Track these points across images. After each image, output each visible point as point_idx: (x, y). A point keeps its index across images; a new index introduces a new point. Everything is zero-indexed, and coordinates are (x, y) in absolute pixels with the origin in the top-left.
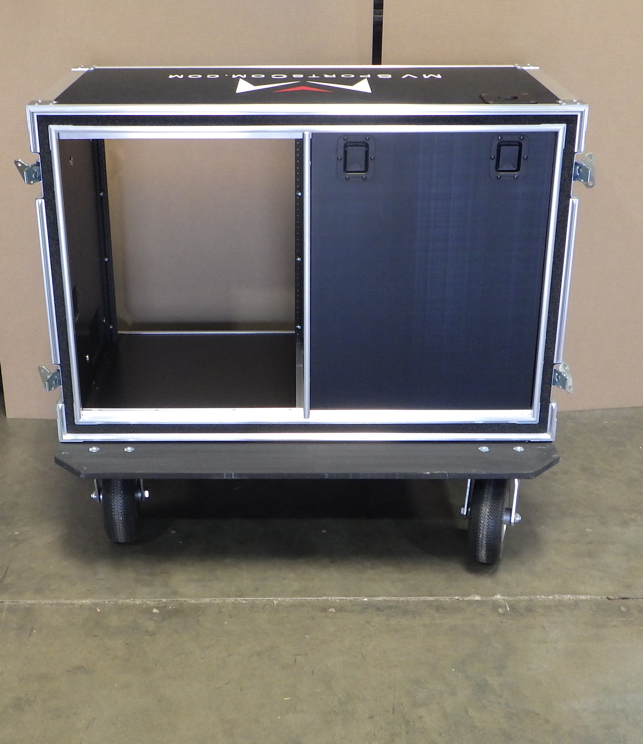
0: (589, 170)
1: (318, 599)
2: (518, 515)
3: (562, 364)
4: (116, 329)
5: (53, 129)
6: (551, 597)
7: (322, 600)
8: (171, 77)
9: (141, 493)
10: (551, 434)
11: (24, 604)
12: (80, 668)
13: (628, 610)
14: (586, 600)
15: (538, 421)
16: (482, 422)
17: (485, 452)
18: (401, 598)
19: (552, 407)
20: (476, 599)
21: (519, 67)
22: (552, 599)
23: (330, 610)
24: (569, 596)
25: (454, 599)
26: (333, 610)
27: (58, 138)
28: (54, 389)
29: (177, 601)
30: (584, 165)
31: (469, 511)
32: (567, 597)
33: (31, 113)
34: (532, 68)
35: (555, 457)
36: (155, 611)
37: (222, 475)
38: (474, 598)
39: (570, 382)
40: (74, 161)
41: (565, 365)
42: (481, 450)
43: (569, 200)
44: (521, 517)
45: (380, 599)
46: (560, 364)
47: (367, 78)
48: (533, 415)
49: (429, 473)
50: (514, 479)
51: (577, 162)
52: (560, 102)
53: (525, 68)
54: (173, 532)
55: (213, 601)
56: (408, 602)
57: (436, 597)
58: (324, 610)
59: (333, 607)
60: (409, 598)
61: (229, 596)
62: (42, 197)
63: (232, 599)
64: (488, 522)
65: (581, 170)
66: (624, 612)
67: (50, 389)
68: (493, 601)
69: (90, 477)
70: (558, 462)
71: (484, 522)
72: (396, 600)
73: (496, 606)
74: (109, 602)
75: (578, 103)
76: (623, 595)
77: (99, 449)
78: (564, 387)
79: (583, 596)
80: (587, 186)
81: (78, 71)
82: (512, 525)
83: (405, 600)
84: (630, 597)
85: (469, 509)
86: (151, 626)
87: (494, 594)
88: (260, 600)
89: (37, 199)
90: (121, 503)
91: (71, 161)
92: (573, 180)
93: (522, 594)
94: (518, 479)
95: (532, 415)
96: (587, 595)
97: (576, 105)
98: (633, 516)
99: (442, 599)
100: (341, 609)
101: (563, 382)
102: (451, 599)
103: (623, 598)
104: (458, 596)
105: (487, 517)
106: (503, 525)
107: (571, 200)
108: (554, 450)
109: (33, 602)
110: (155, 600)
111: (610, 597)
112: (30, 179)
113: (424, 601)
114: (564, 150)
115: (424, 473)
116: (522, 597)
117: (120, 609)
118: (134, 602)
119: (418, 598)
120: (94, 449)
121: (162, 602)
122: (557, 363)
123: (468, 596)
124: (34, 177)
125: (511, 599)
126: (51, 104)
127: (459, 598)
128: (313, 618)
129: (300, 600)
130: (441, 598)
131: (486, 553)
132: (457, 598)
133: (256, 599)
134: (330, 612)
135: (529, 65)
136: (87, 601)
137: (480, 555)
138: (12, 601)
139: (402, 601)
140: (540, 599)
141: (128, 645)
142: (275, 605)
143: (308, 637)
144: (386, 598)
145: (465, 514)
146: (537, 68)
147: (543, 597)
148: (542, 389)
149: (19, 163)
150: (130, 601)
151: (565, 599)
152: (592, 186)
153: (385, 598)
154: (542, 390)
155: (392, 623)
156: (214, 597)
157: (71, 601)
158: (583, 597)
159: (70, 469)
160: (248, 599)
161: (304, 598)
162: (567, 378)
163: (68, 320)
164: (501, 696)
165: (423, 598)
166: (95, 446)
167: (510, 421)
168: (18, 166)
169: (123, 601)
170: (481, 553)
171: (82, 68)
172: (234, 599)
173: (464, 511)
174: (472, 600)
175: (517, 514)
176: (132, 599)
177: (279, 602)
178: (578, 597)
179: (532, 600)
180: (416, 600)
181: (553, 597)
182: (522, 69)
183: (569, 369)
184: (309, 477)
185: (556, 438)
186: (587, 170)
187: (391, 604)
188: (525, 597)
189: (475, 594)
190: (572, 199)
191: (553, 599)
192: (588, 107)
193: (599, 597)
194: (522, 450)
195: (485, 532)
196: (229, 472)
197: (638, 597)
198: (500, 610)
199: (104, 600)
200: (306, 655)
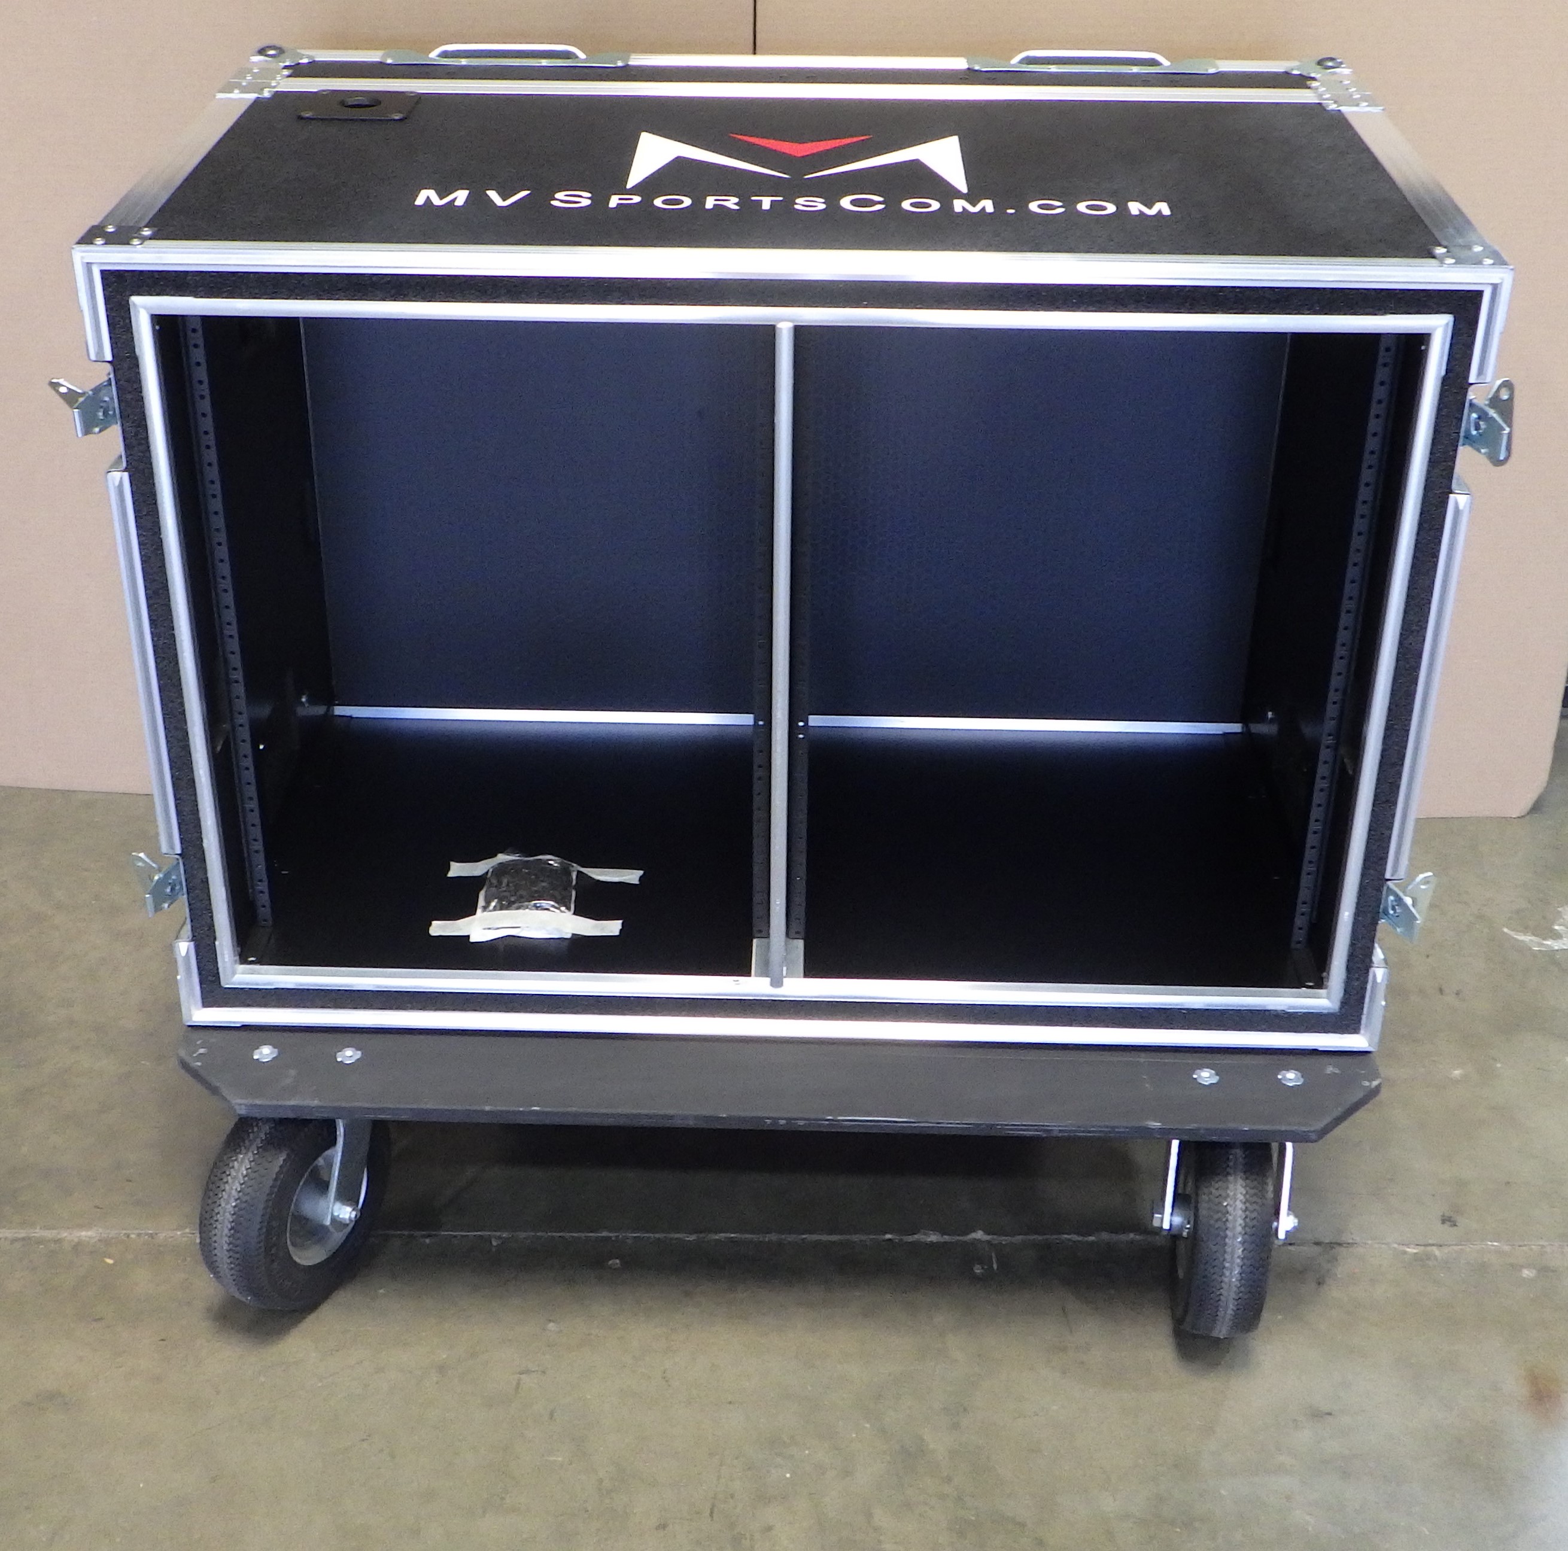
1: (589, 1237)
6: (1091, 1238)
7: (596, 1239)
18: (768, 1236)
20: (929, 1240)
22: (1092, 1243)
23: (610, 1263)
25: (881, 1240)
26: (615, 1264)
38: (924, 1237)
45: (722, 1237)
56: (781, 1245)
57: (845, 1236)
58: (598, 1262)
59: (616, 1257)
60: (784, 1236)
68: (965, 1245)
72: (755, 1240)
73: (968, 1257)
74: (138, 1235)
83: (776, 1242)
87: (970, 1229)
88: (462, 1237)
99: (856, 1241)
102: (874, 1241)
104: (892, 1232)
113: (816, 1244)
117: (158, 1253)
119: (804, 1236)
123: (913, 1233)
125: (1003, 1242)
127: (893, 1238)
130: (854, 1238)
132: (888, 1236)
134: (610, 1267)
136: (89, 1233)
139: (769, 1244)
140: (1067, 1242)
141: (163, 1342)
143: (553, 1328)
144: (735, 1236)
147: (1074, 1237)
151: (1121, 1242)
153: (731, 1235)
157: (57, 1233)
164: (948, 1480)
169: (168, 1235)
174: (920, 1243)
177: (502, 1242)
179: (1049, 1246)
180: (799, 1241)
181: (1097, 1237)
187: (742, 1248)
189: (929, 1229)
191: (1096, 1243)
198: (978, 1269)
199: (128, 1232)
200: (544, 1372)
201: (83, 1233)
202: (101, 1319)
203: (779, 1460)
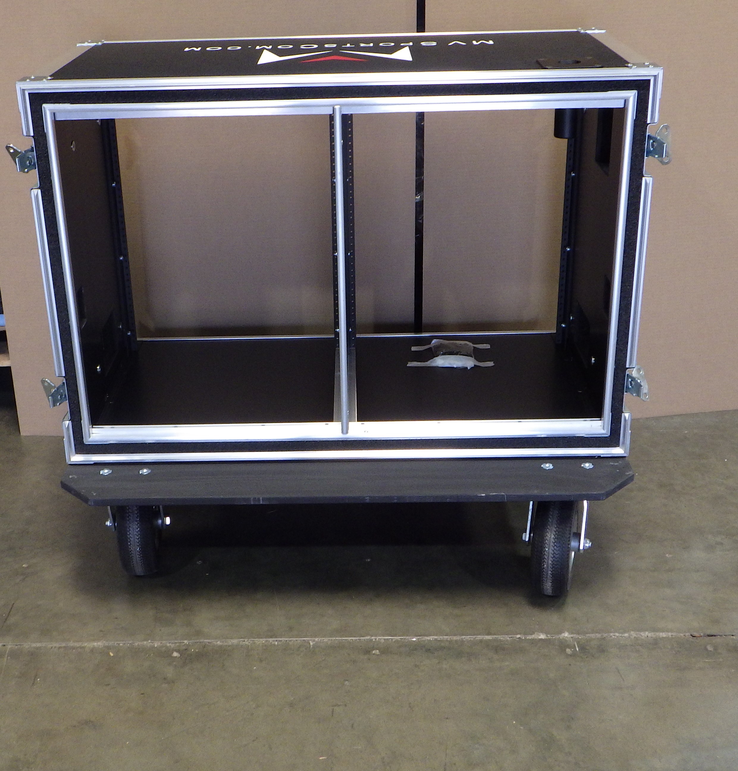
0: (664, 143)
1: (360, 639)
2: (588, 541)
3: (636, 368)
4: (134, 335)
5: (48, 108)
6: (626, 635)
7: (364, 640)
8: (187, 49)
9: (161, 519)
10: (624, 449)
11: (28, 648)
12: (87, 723)
13: (716, 648)
14: (667, 638)
15: (609, 434)
16: (545, 436)
17: (549, 469)
18: (455, 637)
19: (625, 417)
20: (540, 637)
21: (582, 31)
22: (627, 637)
23: (374, 652)
24: (647, 633)
25: (515, 638)
26: (377, 652)
27: (53, 119)
28: (59, 405)
29: (200, 642)
30: (658, 138)
31: (532, 537)
32: (645, 634)
33: (22, 90)
34: (597, 31)
35: (630, 474)
36: (175, 654)
37: (249, 499)
38: (538, 636)
39: (645, 389)
40: (76, 146)
41: (639, 369)
42: (545, 468)
43: (642, 179)
44: (591, 543)
45: (431, 638)
46: (634, 368)
47: (409, 46)
48: (604, 427)
49: (484, 495)
50: (583, 500)
51: (651, 135)
52: (629, 65)
53: (589, 32)
54: (199, 562)
55: (241, 642)
56: (462, 641)
57: (495, 636)
58: (367, 652)
59: (377, 649)
60: (464, 637)
61: (259, 636)
62: (38, 187)
63: (263, 641)
64: (553, 549)
65: (655, 143)
66: (711, 651)
67: (54, 405)
68: (559, 639)
69: (102, 504)
70: (632, 480)
71: (549, 550)
72: (449, 639)
73: (563, 646)
74: (124, 644)
75: (650, 66)
76: (709, 632)
77: (111, 471)
78: (638, 395)
79: (664, 633)
80: (662, 163)
81: (84, 46)
82: (582, 552)
83: (459, 640)
84: (718, 634)
85: (532, 535)
86: (170, 672)
87: (561, 632)
88: (294, 641)
89: (32, 189)
90: (137, 532)
91: (72, 146)
92: (646, 156)
93: (593, 632)
94: (587, 500)
95: (602, 426)
96: (669, 632)
97: (648, 68)
98: (719, 539)
99: (502, 638)
100: (386, 650)
101: (638, 388)
102: (511, 638)
103: (709, 636)
104: (520, 634)
105: (552, 544)
106: (571, 552)
107: (644, 179)
108: (627, 466)
109: (38, 645)
110: (176, 641)
111: (695, 634)
112: (23, 167)
113: (481, 641)
114: (635, 120)
115: (478, 495)
116: (593, 635)
117: (135, 652)
118: (151, 644)
119: (474, 637)
120: (106, 472)
121: (184, 644)
122: (630, 367)
123: (532, 634)
124: (29, 165)
125: (580, 638)
126: (44, 80)
127: (521, 637)
128: (354, 662)
129: (340, 640)
130: (500, 637)
131: (552, 584)
132: (518, 636)
133: (291, 639)
134: (374, 654)
135: (593, 28)
136: (99, 643)
137: (545, 587)
138: (15, 644)
139: (456, 641)
140: (614, 637)
141: (143, 695)
142: (311, 646)
143: (348, 684)
144: (438, 637)
145: (527, 540)
146: (603, 31)
147: (617, 634)
148: (613, 396)
149: (11, 148)
150: (147, 644)
151: (642, 636)
152: (667, 163)
153: (436, 637)
154: (613, 398)
155: (444, 666)
156: (242, 638)
157: (82, 644)
158: (663, 635)
159: (77, 495)
160: (281, 639)
161: (343, 638)
162: (642, 384)
163: (72, 326)
164: (570, 754)
165: (479, 637)
166: (107, 468)
167: (577, 434)
168: (10, 152)
169: (140, 643)
170: (546, 585)
171: (89, 43)
172: (265, 639)
173: (526, 537)
174: (536, 639)
175: (586, 539)
176: (149, 641)
177: (316, 643)
178: (657, 634)
179: (604, 639)
180: (472, 639)
181: (629, 634)
182: (586, 33)
183: (643, 373)
184: (347, 501)
185: (630, 452)
186: (661, 144)
187: (442, 644)
188: (597, 634)
189: (539, 632)
190: (646, 178)
191: (629, 637)
192: (662, 70)
193: (682, 635)
194: (591, 466)
195: (550, 562)
196: (257, 496)
197: (727, 634)
198: (568, 651)
199: (119, 642)
200: (346, 705)
201: (95, 644)
202: (109, 685)
203: (477, 746)
